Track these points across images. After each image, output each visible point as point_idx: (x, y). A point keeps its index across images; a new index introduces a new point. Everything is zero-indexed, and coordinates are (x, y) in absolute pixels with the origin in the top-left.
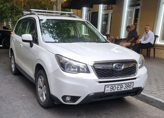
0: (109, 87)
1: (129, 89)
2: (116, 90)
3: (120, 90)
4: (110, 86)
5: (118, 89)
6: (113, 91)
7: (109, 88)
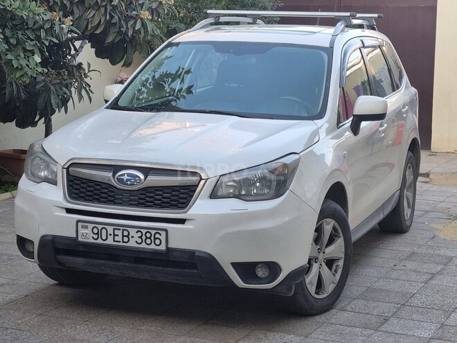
0: (87, 227)
1: (153, 246)
2: (110, 241)
3: (121, 244)
4: (91, 226)
5: (116, 238)
6: (100, 241)
7: (89, 231)
